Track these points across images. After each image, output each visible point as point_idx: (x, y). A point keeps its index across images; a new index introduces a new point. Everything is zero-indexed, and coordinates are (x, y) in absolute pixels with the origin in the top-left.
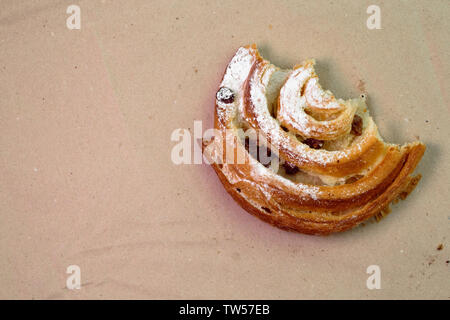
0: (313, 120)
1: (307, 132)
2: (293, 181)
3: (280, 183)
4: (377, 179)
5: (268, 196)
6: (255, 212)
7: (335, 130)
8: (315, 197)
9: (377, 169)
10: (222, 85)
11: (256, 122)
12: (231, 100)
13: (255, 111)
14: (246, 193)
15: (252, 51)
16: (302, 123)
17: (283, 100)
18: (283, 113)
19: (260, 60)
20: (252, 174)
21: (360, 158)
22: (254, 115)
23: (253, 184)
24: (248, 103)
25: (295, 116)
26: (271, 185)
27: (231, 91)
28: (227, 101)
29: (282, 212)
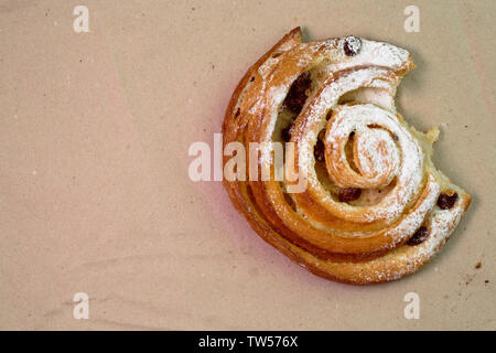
0: (344, 143)
1: (330, 139)
2: (273, 134)
3: (269, 121)
4: (294, 225)
5: (254, 111)
6: (233, 102)
7: (339, 169)
9: (306, 224)
10: (363, 41)
11: (329, 83)
13: (341, 79)
14: (252, 88)
15: (407, 64)
16: (338, 132)
17: (359, 108)
18: (345, 107)
19: (397, 73)
20: (272, 88)
22: (336, 78)
23: (262, 92)
24: (349, 70)
25: (345, 122)
26: (264, 111)
27: (358, 50)
28: (346, 48)
29: (238, 130)
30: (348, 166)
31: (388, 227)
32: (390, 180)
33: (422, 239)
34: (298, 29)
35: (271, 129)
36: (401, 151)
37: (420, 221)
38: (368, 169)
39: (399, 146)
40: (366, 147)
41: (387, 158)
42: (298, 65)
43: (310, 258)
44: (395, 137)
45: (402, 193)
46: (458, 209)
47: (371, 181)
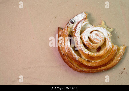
0: (89, 41)
1: (85, 43)
2: (74, 52)
3: (71, 50)
4: (95, 65)
5: (66, 51)
6: (61, 53)
7: (93, 47)
8: (77, 59)
9: (96, 63)
10: (73, 18)
11: (75, 32)
12: (73, 23)
13: (77, 30)
14: (62, 47)
15: (86, 15)
16: (86, 40)
17: (85, 31)
18: (82, 34)
19: (86, 18)
21: (94, 57)
22: (76, 30)
24: (76, 26)
25: (85, 37)
26: (68, 49)
27: (74, 21)
29: (67, 57)
30: (94, 44)
31: (112, 48)
32: (104, 39)
34: (59, 28)
36: (101, 32)
38: (98, 41)
39: (99, 32)
40: (94, 37)
41: (100, 36)
42: (66, 34)
43: (103, 68)
44: (97, 31)
45: (109, 40)
47: (101, 43)
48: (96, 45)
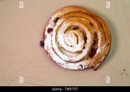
1: (83, 41)
3: (100, 44)
4: (89, 18)
7: (80, 34)
8: (101, 33)
9: (87, 19)
10: (78, 69)
11: (86, 56)
13: (83, 57)
14: (106, 52)
16: (81, 43)
17: (76, 51)
18: (80, 50)
20: (100, 52)
21: (85, 25)
23: (103, 51)
24: (81, 60)
25: (80, 46)
26: (102, 46)
27: (79, 66)
28: (82, 66)
29: (107, 40)
30: (78, 35)
31: (65, 21)
32: (66, 33)
33: (56, 19)
34: (95, 70)
35: (99, 42)
37: (57, 24)
38: (72, 35)
39: (65, 42)
40: (74, 41)
41: (68, 38)
42: (94, 60)
43: (84, 11)
44: (66, 44)
45: (63, 30)
46: (47, 28)
47: (71, 32)
48: (76, 33)
